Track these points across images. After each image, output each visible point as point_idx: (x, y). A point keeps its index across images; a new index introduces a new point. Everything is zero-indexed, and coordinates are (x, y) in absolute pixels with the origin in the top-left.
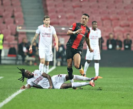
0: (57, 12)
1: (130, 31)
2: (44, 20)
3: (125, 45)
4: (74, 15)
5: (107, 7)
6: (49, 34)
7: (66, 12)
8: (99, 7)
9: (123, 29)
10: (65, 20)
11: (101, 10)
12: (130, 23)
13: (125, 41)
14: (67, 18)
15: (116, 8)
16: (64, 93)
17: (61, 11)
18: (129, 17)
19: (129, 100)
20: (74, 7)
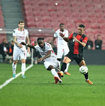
0: (34, 15)
1: (101, 33)
2: (19, 24)
3: (96, 45)
4: (50, 18)
5: (80, 11)
6: (24, 37)
7: (42, 15)
8: (72, 11)
9: (94, 31)
10: (41, 22)
11: (74, 14)
12: (101, 25)
13: (96, 41)
14: (43, 21)
15: (88, 11)
16: (41, 88)
17: (38, 15)
18: (99, 20)
19: (99, 95)
20: (50, 11)
